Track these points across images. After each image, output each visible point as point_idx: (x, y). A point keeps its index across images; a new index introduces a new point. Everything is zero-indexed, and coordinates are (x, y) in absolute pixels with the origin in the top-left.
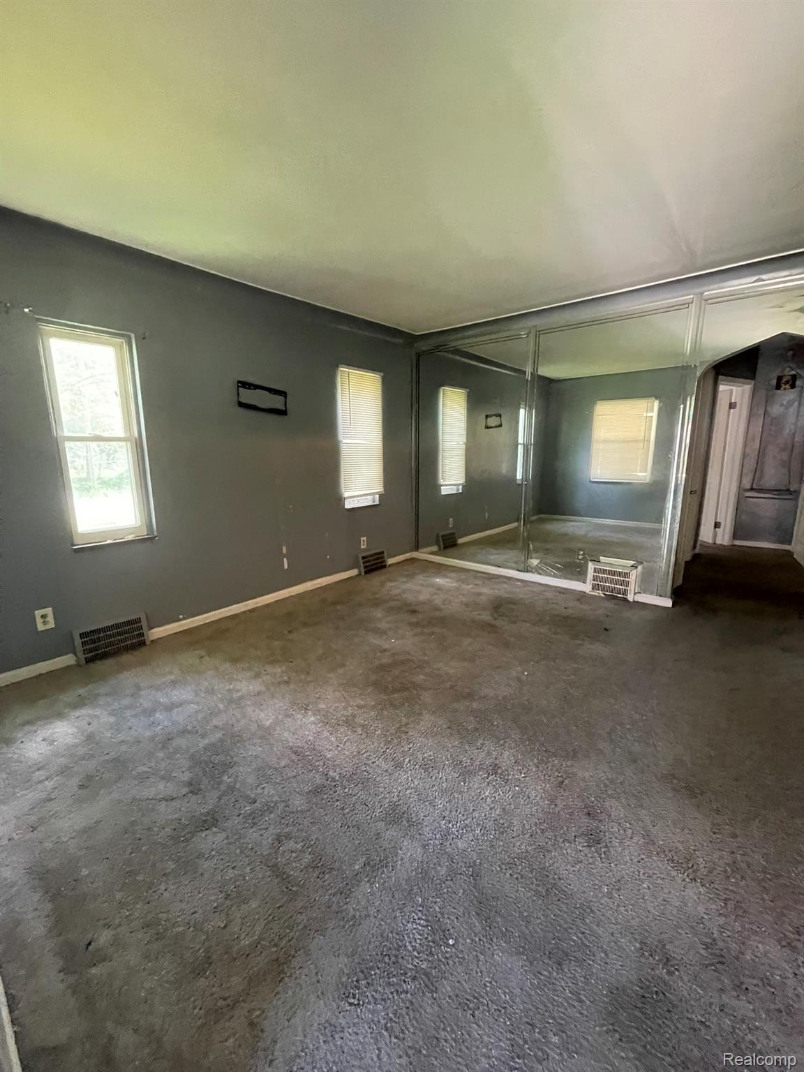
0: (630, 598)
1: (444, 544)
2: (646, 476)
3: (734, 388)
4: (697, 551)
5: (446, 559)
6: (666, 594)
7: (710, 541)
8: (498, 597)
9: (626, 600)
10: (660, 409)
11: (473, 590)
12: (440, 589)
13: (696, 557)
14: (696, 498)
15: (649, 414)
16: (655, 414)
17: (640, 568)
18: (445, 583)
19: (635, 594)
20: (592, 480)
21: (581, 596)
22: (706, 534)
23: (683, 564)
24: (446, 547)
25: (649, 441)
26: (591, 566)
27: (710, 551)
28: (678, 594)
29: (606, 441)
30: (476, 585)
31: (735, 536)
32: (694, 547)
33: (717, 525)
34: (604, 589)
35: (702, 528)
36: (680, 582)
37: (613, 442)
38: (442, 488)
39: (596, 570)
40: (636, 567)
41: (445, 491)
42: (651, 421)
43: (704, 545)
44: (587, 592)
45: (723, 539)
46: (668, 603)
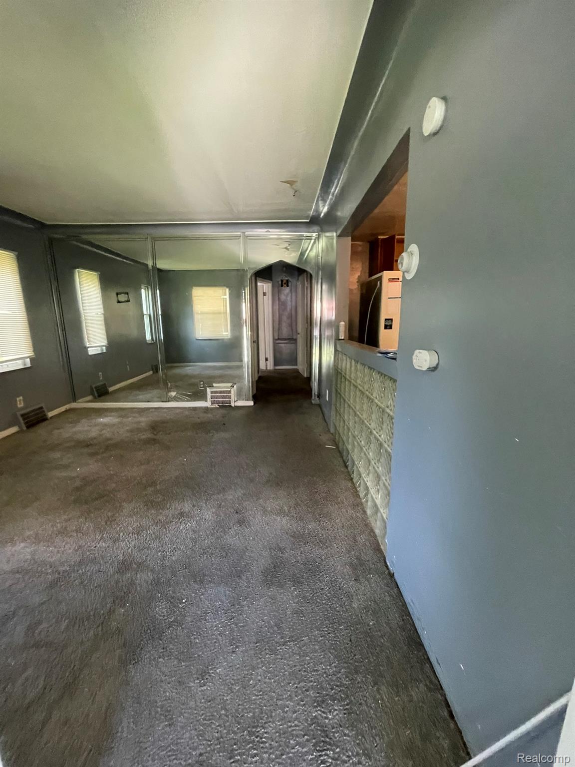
0: (233, 404)
1: (98, 393)
2: (228, 335)
3: (264, 284)
4: (260, 374)
5: (103, 404)
6: (249, 398)
7: (264, 368)
8: (153, 421)
9: (231, 406)
10: (230, 294)
11: (133, 421)
12: (105, 425)
13: (260, 378)
14: (255, 344)
15: (224, 297)
16: (227, 297)
17: (235, 386)
18: (109, 421)
19: (235, 402)
20: (197, 338)
21: (206, 410)
22: (262, 366)
23: (255, 382)
24: (100, 396)
25: (226, 313)
26: (209, 390)
27: (266, 374)
28: (255, 398)
29: (202, 313)
30: (134, 417)
31: (275, 364)
32: (258, 372)
33: (266, 359)
34: (217, 403)
35: (260, 361)
36: (255, 392)
37: (207, 313)
38: (89, 349)
39: (212, 392)
40: (233, 387)
41: (91, 352)
42: (226, 301)
43: (263, 371)
44: (209, 406)
45: (270, 367)
46: (251, 403)
